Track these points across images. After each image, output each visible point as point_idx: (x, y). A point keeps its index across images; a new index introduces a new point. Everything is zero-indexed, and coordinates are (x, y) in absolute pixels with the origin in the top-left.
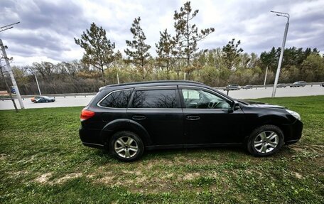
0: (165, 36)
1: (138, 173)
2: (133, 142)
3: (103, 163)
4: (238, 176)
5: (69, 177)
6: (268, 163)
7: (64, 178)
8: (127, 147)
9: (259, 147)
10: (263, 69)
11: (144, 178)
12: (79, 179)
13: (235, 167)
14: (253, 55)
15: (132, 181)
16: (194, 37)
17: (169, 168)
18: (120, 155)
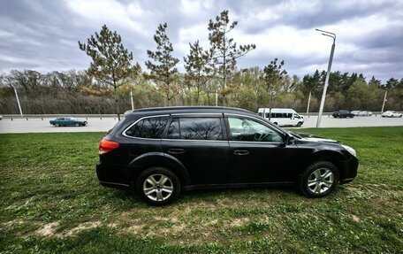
0: (196, 48)
1: (174, 220)
2: (168, 181)
3: (127, 208)
4: (292, 221)
5: (83, 228)
6: (323, 204)
7: (77, 228)
8: (159, 188)
9: (313, 187)
10: (306, 94)
11: (183, 226)
12: (98, 229)
13: (288, 210)
14: (295, 77)
15: (167, 231)
16: (231, 54)
17: (212, 214)
18: (150, 197)
